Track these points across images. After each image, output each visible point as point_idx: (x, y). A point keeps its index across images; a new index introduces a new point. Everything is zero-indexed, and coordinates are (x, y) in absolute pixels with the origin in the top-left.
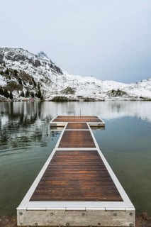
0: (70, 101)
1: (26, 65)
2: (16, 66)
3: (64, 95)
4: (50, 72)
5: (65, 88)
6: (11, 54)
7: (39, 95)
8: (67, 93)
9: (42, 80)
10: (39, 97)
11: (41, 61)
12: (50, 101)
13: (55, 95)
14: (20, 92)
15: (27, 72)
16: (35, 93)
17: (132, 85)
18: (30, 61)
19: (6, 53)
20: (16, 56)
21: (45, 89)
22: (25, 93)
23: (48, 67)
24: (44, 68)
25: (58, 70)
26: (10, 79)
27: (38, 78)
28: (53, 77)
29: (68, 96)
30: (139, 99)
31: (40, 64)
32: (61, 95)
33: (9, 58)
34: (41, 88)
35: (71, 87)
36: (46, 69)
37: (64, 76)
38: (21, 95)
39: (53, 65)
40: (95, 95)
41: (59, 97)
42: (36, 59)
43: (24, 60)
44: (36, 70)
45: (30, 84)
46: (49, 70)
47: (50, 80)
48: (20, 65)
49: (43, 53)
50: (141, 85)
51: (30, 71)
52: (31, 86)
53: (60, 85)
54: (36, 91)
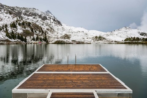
0: (67, 43)
1: (37, 19)
2: (31, 19)
3: (63, 40)
4: (53, 24)
5: (63, 34)
6: (27, 12)
7: (45, 39)
8: (65, 38)
9: (48, 29)
10: (45, 41)
11: (47, 17)
12: (52, 43)
13: (56, 40)
14: (32, 37)
15: (37, 23)
16: (42, 38)
17: (109, 33)
18: (40, 16)
19: (24, 11)
20: (30, 13)
21: (49, 36)
22: (35, 38)
23: (52, 21)
24: (49, 21)
25: (59, 23)
26: (25, 28)
27: (45, 28)
28: (55, 27)
29: (65, 40)
30: (114, 42)
31: (47, 19)
32: (60, 40)
33: (25, 14)
34: (47, 35)
35: (68, 34)
36: (51, 22)
37: (63, 27)
38: (32, 40)
39: (56, 19)
40: (84, 39)
41: (59, 41)
42: (44, 15)
43: (36, 16)
44: (44, 22)
45: (39, 32)
46: (53, 23)
47: (53, 29)
48: (33, 19)
49: (49, 12)
50: (115, 33)
51: (40, 23)
52: (40, 33)
53: (60, 33)
54: (43, 37)
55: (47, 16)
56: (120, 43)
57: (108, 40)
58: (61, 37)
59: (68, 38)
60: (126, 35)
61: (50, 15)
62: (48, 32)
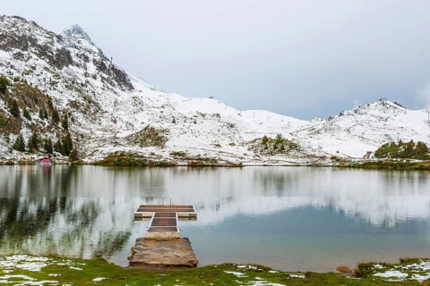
0: (153, 165)
1: (31, 62)
3: (135, 149)
4: (98, 83)
5: (139, 127)
7: (67, 147)
8: (143, 144)
9: (74, 104)
10: (66, 153)
11: (73, 52)
12: (96, 164)
13: (109, 149)
14: (13, 137)
15: (32, 80)
16: (55, 141)
17: (319, 124)
18: (43, 51)
21: (81, 130)
22: (26, 141)
23: (92, 68)
24: (82, 71)
25: (121, 78)
27: (63, 98)
28: (106, 96)
29: (147, 151)
30: (328, 161)
31: (70, 61)
32: (127, 149)
34: (72, 127)
35: (157, 126)
36: (86, 75)
37: (135, 94)
38: (15, 147)
39: (107, 64)
40: (218, 149)
41: (123, 154)
42: (60, 47)
43: (25, 48)
44: (57, 75)
45: (41, 117)
46: (94, 77)
47: (96, 104)
48: (13, 63)
49: (80, 31)
50: (340, 124)
51: (42, 77)
52: (45, 120)
53: (126, 119)
54: (58, 136)
55: (71, 49)
56: (349, 167)
57: (310, 152)
58: (127, 138)
59: (156, 144)
60: (383, 132)
61: (85, 44)
62: (75, 114)
